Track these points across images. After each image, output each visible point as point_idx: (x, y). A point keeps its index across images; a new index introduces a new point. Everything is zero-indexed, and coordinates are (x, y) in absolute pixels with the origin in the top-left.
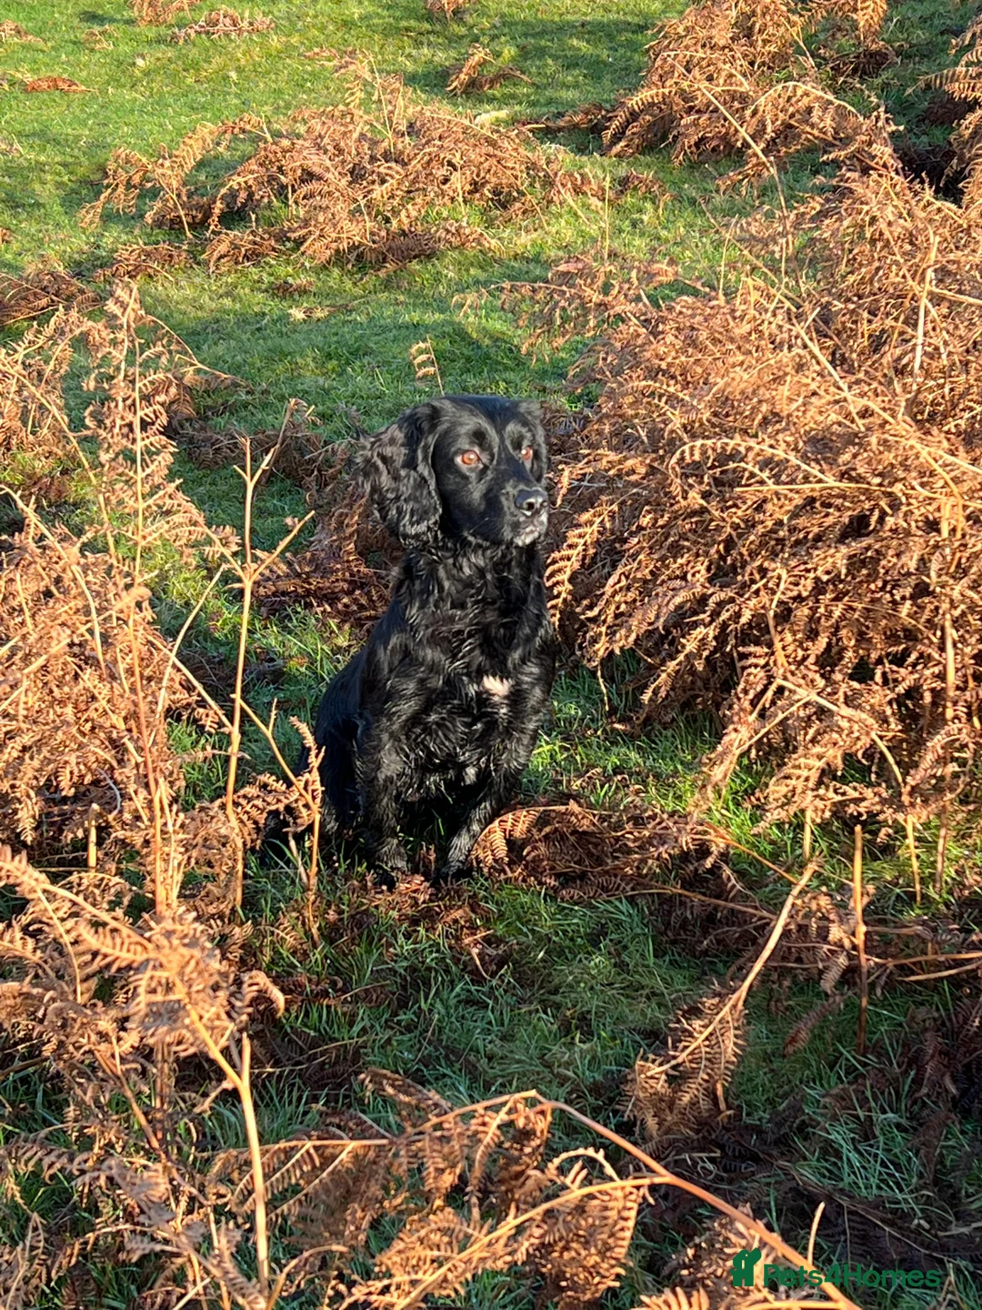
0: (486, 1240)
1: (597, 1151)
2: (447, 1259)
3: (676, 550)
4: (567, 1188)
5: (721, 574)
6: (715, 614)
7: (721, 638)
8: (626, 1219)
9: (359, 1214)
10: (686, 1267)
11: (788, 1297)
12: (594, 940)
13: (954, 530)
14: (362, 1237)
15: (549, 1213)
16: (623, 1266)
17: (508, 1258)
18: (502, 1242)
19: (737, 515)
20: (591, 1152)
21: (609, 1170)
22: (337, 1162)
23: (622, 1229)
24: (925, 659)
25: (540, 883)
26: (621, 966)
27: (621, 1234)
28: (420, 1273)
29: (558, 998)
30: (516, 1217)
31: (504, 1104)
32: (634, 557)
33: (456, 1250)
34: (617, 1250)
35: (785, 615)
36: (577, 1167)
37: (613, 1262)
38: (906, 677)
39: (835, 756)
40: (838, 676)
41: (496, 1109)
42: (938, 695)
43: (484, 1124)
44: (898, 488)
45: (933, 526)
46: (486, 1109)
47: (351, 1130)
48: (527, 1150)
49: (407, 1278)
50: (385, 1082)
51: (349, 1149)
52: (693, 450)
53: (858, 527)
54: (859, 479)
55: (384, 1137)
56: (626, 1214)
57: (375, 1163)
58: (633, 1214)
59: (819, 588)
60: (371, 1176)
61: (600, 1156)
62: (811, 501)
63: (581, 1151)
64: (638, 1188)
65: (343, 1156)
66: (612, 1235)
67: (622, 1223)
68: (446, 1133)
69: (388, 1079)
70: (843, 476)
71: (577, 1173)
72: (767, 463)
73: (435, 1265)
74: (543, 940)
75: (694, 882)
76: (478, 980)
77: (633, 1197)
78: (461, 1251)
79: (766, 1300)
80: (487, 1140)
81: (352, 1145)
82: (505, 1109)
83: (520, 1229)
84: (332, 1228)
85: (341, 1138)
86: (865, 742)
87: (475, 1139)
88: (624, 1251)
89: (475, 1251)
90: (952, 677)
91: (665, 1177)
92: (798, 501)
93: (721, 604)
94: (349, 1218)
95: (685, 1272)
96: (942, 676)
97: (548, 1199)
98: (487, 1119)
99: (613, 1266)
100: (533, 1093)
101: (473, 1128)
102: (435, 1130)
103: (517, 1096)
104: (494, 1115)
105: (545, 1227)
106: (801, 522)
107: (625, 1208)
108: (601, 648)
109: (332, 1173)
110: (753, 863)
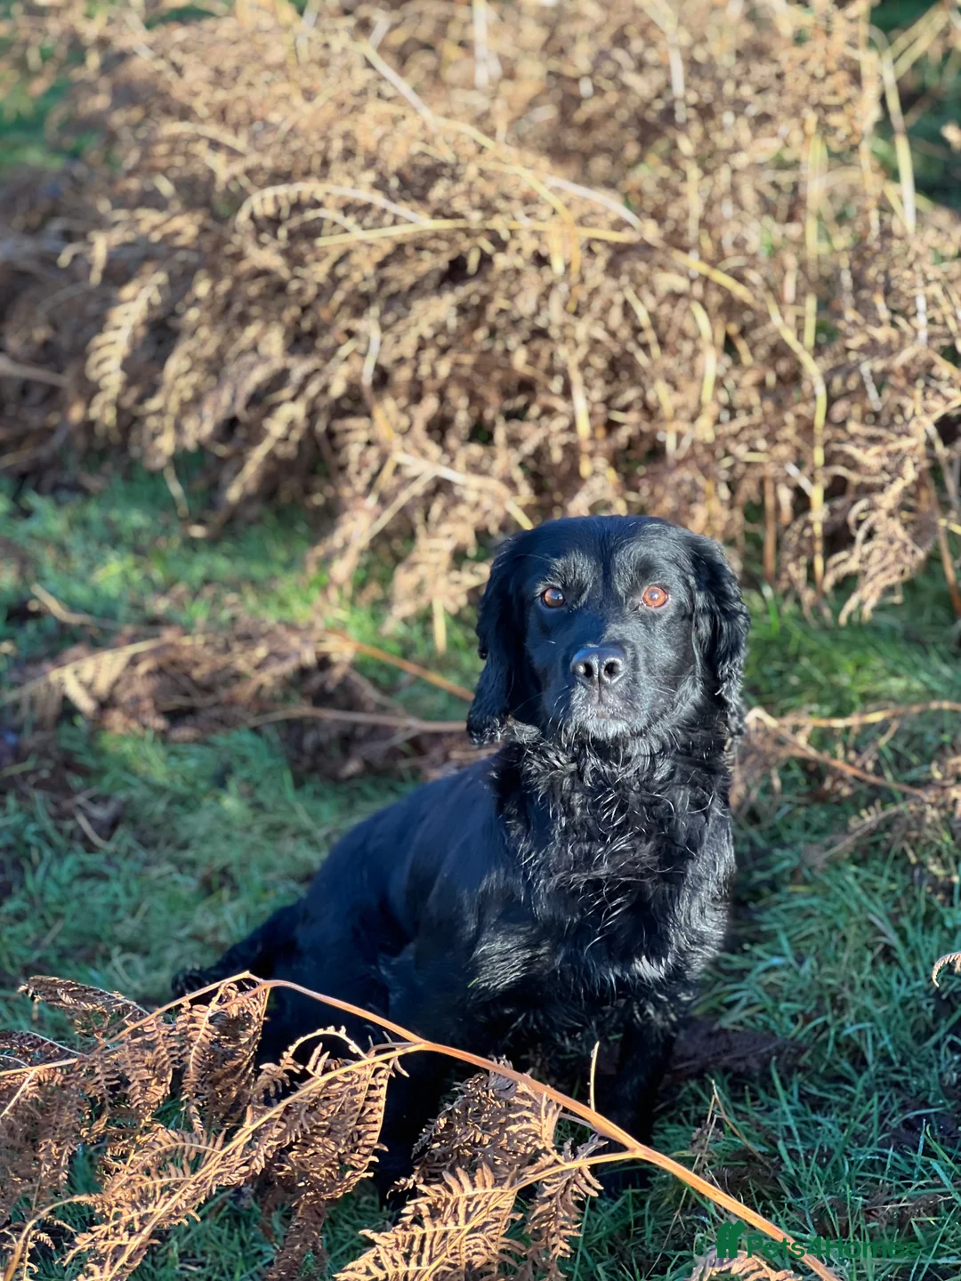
0: (222, 1153)
1: (338, 1029)
2: (178, 1185)
3: (244, 320)
4: (311, 1076)
5: (301, 341)
6: (302, 388)
7: (312, 414)
8: (377, 1099)
9: (54, 1149)
10: (439, 1138)
11: (575, 1154)
12: (220, 781)
13: (568, 266)
14: (63, 1176)
15: (287, 1110)
16: (376, 1153)
17: (246, 1169)
18: (239, 1152)
19: (319, 272)
20: (331, 1030)
21: (354, 1048)
22: (18, 1094)
23: (371, 1112)
24: (548, 412)
25: (145, 727)
26: (258, 806)
27: (372, 1118)
28: (151, 1206)
29: (189, 854)
30: (253, 1121)
31: (215, 992)
32: (193, 333)
33: (188, 1170)
34: (369, 1136)
35: (383, 378)
36: (317, 1051)
37: (366, 1151)
38: (532, 434)
39: (466, 535)
40: (452, 442)
41: (205, 1000)
42: (571, 450)
43: (193, 1020)
44: (498, 223)
45: (541, 260)
46: (193, 1002)
47: (27, 1053)
48: (244, 1040)
49: (135, 1214)
50: (59, 991)
51: (31, 1076)
52: (262, 202)
53: (455, 272)
54: (456, 216)
55: (69, 1056)
56: (374, 1093)
57: (63, 1087)
58: (383, 1092)
59: (422, 345)
60: (62, 1104)
61: (342, 1034)
62: (400, 247)
63: (320, 1032)
64: (387, 1061)
65: (25, 1086)
66: (360, 1121)
67: (371, 1105)
68: (147, 1038)
69: (60, 986)
70: (437, 213)
71: (318, 1058)
72: (347, 209)
73: (167, 1193)
74: (159, 790)
75: (322, 698)
76: (90, 848)
77: (382, 1073)
78: (194, 1171)
79: (556, 1162)
80: (199, 1037)
81: (33, 1072)
82: (216, 999)
83: (257, 1134)
84: (22, 1172)
85: (18, 1066)
86: (498, 512)
87: (184, 1038)
88: (376, 1135)
89: (210, 1170)
90: (584, 426)
91: (418, 1044)
92: (388, 248)
93: (307, 378)
94: (42, 1156)
95: (436, 1145)
96: (572, 427)
97: (286, 1094)
98: (195, 1014)
99: (366, 1156)
100: (246, 974)
101: (180, 1027)
102: (133, 1038)
103: (228, 981)
104: (204, 1008)
105: (284, 1125)
106: (391, 271)
107: (372, 1087)
108: (166, 443)
109: (14, 1108)
110: (382, 667)
